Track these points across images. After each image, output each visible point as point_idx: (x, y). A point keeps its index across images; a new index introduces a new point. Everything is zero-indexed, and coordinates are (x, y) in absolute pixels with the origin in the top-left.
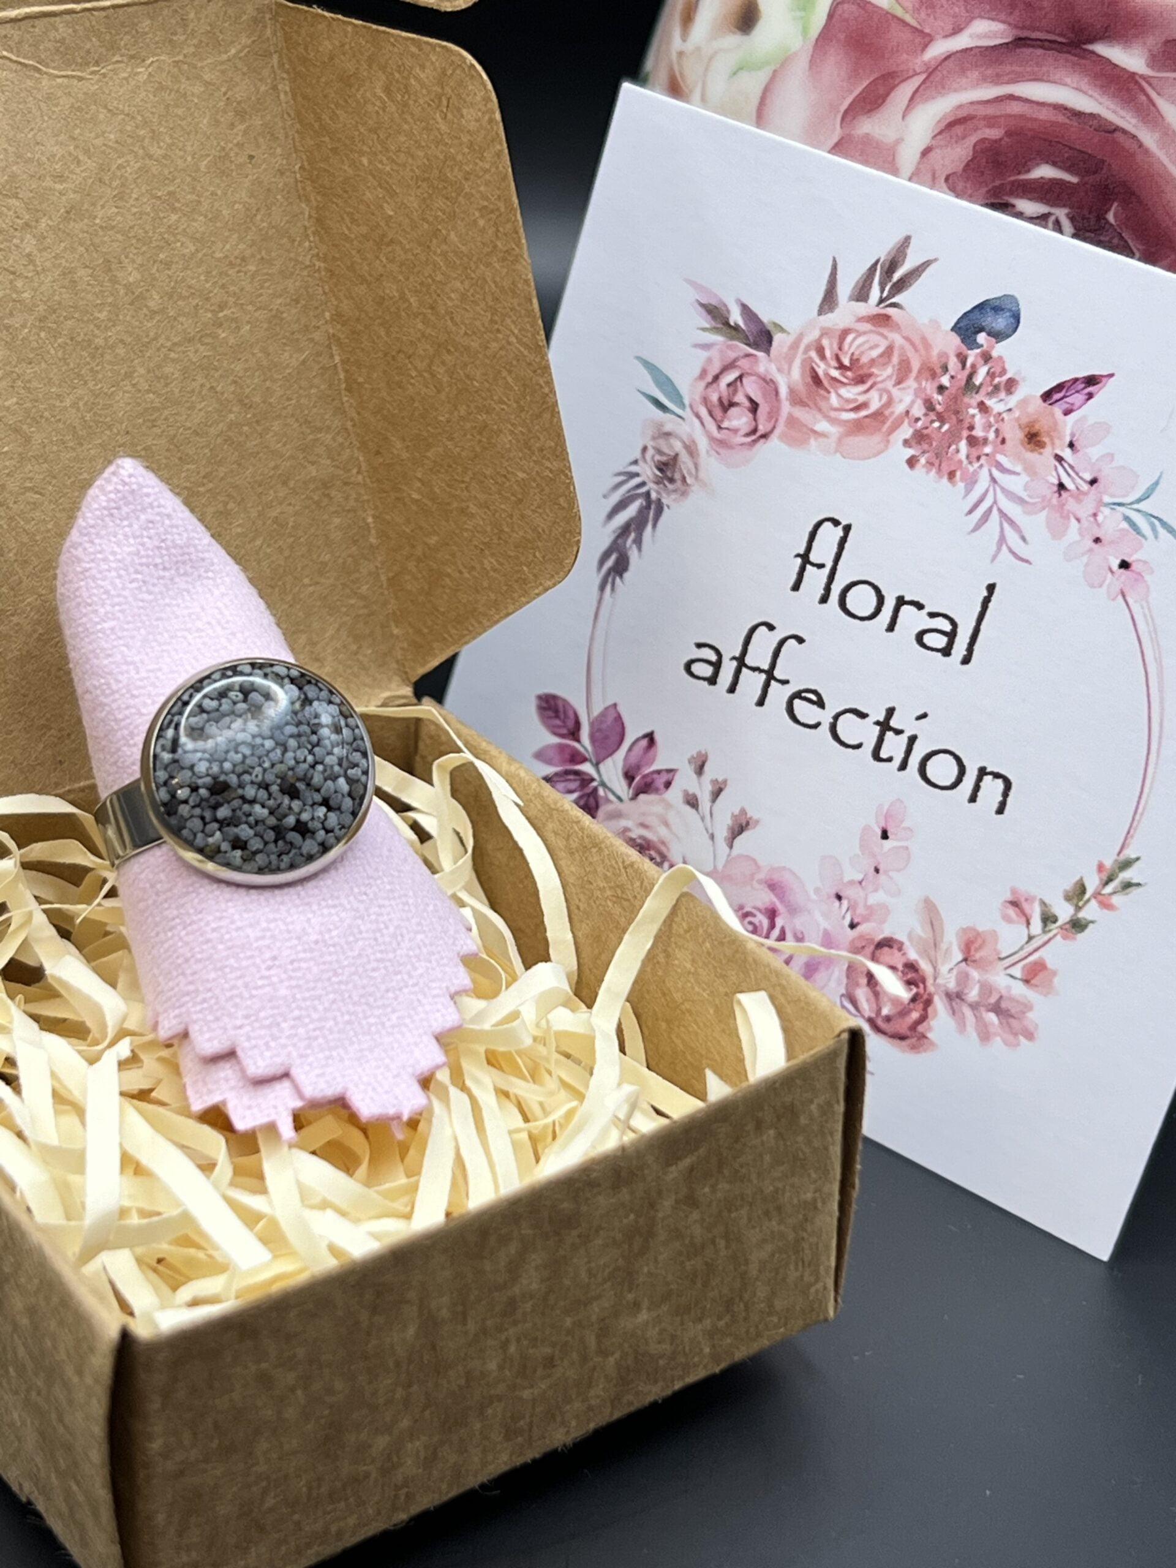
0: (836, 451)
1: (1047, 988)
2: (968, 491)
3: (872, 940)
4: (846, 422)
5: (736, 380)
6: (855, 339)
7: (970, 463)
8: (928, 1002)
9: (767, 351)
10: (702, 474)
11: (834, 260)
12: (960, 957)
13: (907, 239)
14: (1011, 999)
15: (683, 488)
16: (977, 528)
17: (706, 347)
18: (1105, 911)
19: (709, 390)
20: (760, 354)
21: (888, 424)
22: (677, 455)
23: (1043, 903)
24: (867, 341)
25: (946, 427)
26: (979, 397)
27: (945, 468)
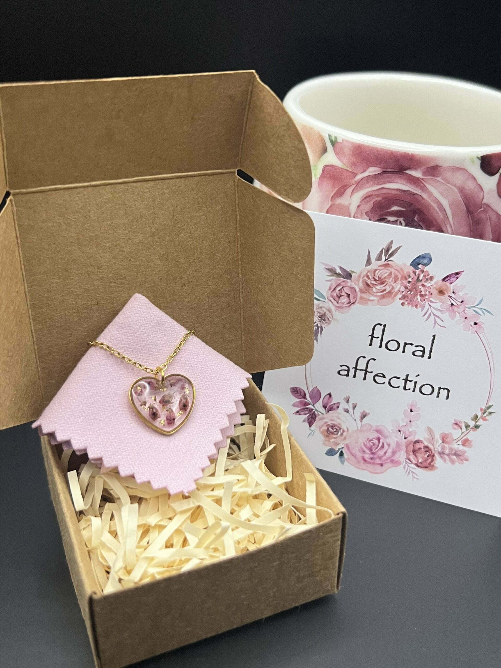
0: (378, 304)
1: (470, 446)
2: (422, 310)
3: (412, 442)
4: (379, 296)
5: (341, 289)
6: (378, 272)
7: (422, 302)
8: (433, 456)
9: (351, 279)
10: (334, 317)
11: (369, 250)
12: (441, 442)
13: (392, 241)
14: (459, 451)
15: (329, 322)
16: (427, 320)
17: (330, 281)
18: (485, 422)
19: (333, 292)
20: (348, 280)
21: (394, 294)
22: (325, 313)
23: (465, 422)
24: (383, 272)
25: (412, 293)
26: (421, 283)
27: (414, 304)
